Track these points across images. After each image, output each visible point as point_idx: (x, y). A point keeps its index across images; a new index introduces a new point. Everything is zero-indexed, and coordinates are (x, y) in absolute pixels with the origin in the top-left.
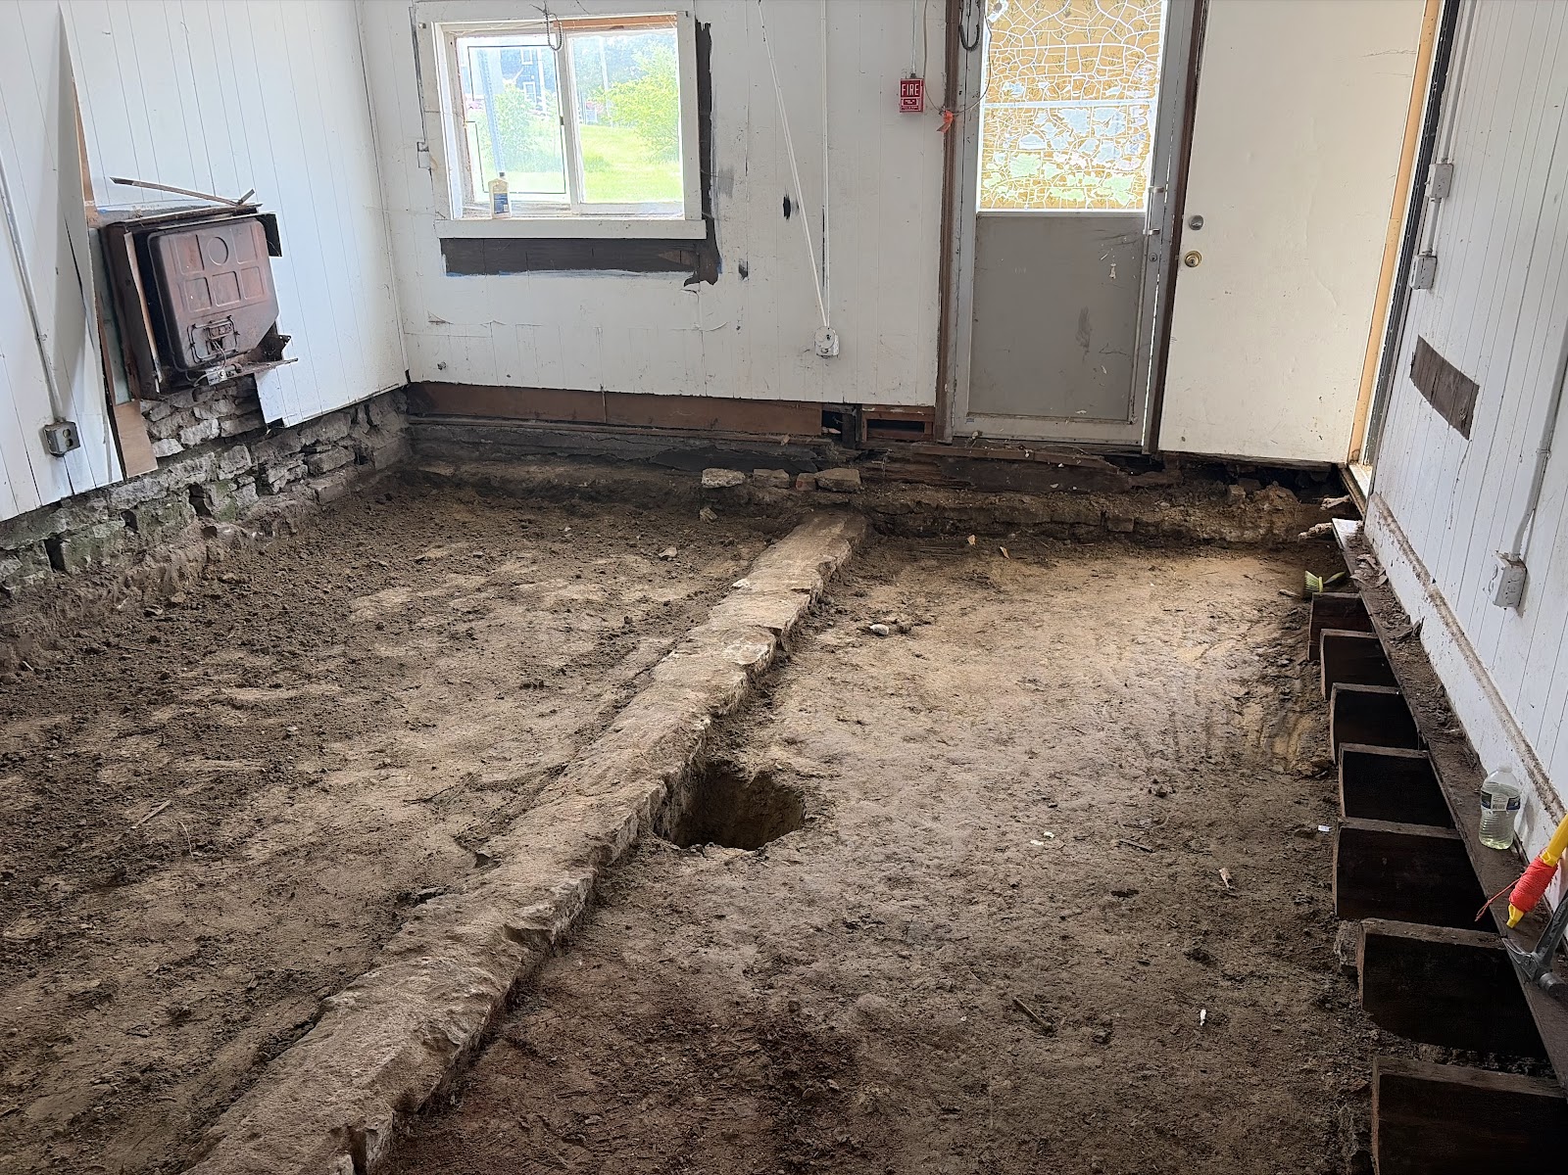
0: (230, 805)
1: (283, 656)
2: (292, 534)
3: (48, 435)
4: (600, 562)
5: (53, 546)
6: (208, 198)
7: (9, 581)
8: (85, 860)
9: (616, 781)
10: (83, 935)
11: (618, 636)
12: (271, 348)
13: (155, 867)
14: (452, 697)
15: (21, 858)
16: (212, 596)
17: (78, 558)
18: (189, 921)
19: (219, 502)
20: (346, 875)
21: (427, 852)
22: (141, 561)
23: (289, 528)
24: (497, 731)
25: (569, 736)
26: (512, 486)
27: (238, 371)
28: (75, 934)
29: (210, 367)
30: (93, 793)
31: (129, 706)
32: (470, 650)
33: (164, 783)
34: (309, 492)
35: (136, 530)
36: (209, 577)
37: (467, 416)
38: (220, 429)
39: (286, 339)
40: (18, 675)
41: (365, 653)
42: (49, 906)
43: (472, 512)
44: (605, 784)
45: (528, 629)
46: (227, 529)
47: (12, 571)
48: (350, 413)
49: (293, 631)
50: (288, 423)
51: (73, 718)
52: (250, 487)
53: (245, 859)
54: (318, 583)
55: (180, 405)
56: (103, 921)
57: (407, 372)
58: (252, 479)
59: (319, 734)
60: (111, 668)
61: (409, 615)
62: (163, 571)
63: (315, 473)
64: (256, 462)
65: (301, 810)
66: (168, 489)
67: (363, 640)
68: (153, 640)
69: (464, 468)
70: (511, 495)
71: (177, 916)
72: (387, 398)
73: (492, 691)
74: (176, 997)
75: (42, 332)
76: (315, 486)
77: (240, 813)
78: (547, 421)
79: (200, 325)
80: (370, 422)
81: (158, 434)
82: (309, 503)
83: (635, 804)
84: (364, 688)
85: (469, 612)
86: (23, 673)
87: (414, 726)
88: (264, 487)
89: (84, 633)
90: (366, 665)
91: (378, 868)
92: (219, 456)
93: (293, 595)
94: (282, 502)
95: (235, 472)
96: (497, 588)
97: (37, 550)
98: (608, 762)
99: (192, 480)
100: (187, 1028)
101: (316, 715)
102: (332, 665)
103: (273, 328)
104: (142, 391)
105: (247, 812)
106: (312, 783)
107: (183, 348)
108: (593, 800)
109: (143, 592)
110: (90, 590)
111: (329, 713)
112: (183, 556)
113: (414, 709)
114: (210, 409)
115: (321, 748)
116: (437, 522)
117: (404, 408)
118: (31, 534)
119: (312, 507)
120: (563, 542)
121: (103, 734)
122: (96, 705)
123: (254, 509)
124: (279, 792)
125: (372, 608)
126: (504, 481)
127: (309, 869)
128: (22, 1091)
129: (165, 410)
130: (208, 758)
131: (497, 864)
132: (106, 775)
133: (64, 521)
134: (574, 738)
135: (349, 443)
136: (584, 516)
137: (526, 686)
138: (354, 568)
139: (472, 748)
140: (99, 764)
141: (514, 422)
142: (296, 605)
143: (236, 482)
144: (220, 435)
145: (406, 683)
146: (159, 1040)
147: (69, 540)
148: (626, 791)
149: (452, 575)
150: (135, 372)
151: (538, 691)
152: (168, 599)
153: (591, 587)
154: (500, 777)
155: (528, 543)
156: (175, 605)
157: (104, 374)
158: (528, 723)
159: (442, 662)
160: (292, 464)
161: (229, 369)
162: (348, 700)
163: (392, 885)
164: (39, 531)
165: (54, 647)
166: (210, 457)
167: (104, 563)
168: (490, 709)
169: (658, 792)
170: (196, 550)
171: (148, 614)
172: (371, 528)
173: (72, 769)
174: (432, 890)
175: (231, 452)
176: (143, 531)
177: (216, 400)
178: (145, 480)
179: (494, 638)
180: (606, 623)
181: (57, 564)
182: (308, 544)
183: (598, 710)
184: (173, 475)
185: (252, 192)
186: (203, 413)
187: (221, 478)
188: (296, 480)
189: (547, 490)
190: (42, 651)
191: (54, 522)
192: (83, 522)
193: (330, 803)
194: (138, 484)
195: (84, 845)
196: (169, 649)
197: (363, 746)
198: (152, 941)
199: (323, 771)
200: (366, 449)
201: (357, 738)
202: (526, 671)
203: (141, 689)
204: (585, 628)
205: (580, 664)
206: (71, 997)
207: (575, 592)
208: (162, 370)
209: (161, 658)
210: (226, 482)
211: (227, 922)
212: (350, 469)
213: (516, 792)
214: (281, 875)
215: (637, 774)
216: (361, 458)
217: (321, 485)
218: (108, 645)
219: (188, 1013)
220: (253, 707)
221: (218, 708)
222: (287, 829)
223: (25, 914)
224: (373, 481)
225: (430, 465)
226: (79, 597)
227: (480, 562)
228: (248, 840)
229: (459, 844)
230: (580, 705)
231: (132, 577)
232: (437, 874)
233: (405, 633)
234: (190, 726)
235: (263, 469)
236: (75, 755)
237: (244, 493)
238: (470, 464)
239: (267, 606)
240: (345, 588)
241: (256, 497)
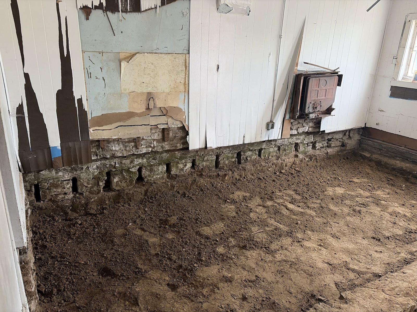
0: (276, 238)
1: (303, 198)
2: (317, 162)
3: (268, 124)
4: (413, 202)
5: (260, 151)
6: (326, 69)
7: (248, 157)
8: (240, 237)
9: (398, 293)
10: (232, 259)
11: (413, 233)
12: (329, 111)
13: (253, 248)
14: (348, 231)
15: (227, 230)
16: (292, 174)
17: (264, 155)
18: (256, 269)
19: (301, 149)
20: (299, 278)
21: (325, 283)
22: (278, 159)
23: (317, 160)
24: (359, 250)
25: (384, 264)
26: (388, 166)
27: (318, 116)
28: (230, 258)
29: (311, 114)
30: (247, 219)
31: (263, 197)
32: (358, 217)
33: (263, 224)
34: (325, 151)
35: (279, 151)
36: (292, 168)
37: (381, 141)
38: (308, 130)
39: (333, 109)
40: (243, 179)
41: (326, 205)
42: (228, 246)
43: (372, 170)
44: (394, 292)
45: (380, 218)
46: (301, 156)
47: (250, 155)
48: (344, 132)
49: (308, 191)
50: (326, 132)
51: (250, 195)
52: (310, 146)
53: (275, 257)
54: (319, 178)
55: (300, 122)
56: (238, 257)
57: (366, 123)
58: (312, 144)
59: (306, 227)
60: (262, 185)
61: (343, 198)
62: (282, 163)
63: (329, 146)
64: (314, 140)
65: (293, 249)
66: (290, 143)
67: (327, 201)
68: (274, 181)
69: (374, 156)
70: (387, 168)
71: (254, 266)
72: (357, 130)
73: (362, 235)
74: (246, 291)
75: (275, 99)
76: (328, 150)
77: (278, 242)
78: (408, 148)
79: (312, 103)
80: (349, 135)
81: (293, 128)
82: (324, 154)
83: (404, 307)
84: (322, 217)
85: (362, 204)
86: (244, 179)
87: (334, 236)
88: (314, 147)
89: (260, 173)
90: (325, 210)
91: (309, 281)
92: (305, 137)
93: (312, 180)
94: (318, 152)
95: (308, 142)
96: (373, 199)
97: (256, 151)
98: (397, 284)
99: (297, 142)
100: (245, 302)
101: (306, 220)
102: (315, 206)
103: (331, 106)
104: (293, 117)
105: (280, 243)
106: (299, 242)
107: (306, 108)
108: (387, 296)
109: (276, 167)
110: (264, 164)
111: (310, 221)
112: (288, 161)
113: (335, 230)
114: (307, 124)
115: (305, 231)
116: (360, 170)
117: (361, 133)
118: (256, 147)
119: (325, 156)
120: (401, 190)
121: (255, 203)
122: (256, 194)
123: (309, 153)
124: (289, 240)
125: (332, 192)
126: (386, 163)
127: (290, 270)
128: (205, 297)
129: (296, 122)
130: (276, 221)
131: (346, 303)
132: (252, 215)
133: (264, 145)
134: (386, 266)
135: (341, 140)
136: (411, 183)
137: (374, 238)
138: (331, 177)
139: (349, 252)
140: (251, 211)
141: (396, 146)
142: (312, 183)
143: (307, 144)
144: (308, 131)
145: (335, 220)
146: (238, 302)
147: (264, 150)
148: (401, 299)
149: (360, 189)
150: (293, 112)
151: (377, 241)
152: (281, 171)
153: (407, 210)
154: (356, 268)
155: (388, 186)
156: (282, 173)
157: (285, 112)
158: (371, 252)
159: (348, 218)
160: (323, 143)
161: (316, 115)
162: (317, 219)
163: (311, 289)
164: (258, 147)
165: (252, 175)
166: (303, 137)
167: (270, 158)
168: (359, 241)
169: (414, 306)
170: (291, 160)
171: (275, 173)
172: (339, 166)
173: (245, 210)
174: (323, 299)
175: (309, 136)
176: (281, 152)
177: (310, 122)
178: (286, 139)
179: (367, 216)
180: (409, 226)
181: (260, 155)
182: (320, 166)
183: (397, 259)
184: (293, 139)
185: (339, 68)
186: (305, 125)
187: (304, 143)
188: (323, 147)
189: (401, 170)
190: (250, 175)
191: (262, 145)
192: (268, 146)
193: (301, 251)
194: (284, 140)
195: (241, 233)
196: (276, 184)
197: (317, 236)
198: (246, 270)
199: (303, 239)
200: (346, 143)
201: (316, 232)
202: (375, 232)
203: (267, 194)
204: (401, 225)
205: (395, 238)
206: (223, 276)
207: (401, 210)
208: (299, 113)
209: (274, 186)
210: (305, 144)
211: (265, 274)
212: (339, 147)
213: (360, 276)
214: (282, 267)
215: (407, 294)
216: (343, 145)
217: (330, 150)
218: (264, 178)
219: (247, 298)
220: (291, 211)
221: (283, 207)
222: (288, 254)
223: (223, 246)
224: (344, 152)
225: (363, 152)
226: (262, 165)
227: (370, 188)
228: (277, 251)
229: (336, 286)
230: (392, 254)
231: (274, 163)
232: (326, 293)
233: (340, 204)
234: (274, 210)
235: (315, 143)
236: (247, 206)
237: (308, 148)
238: (376, 155)
239: (304, 181)
240: (326, 183)
241: (311, 149)
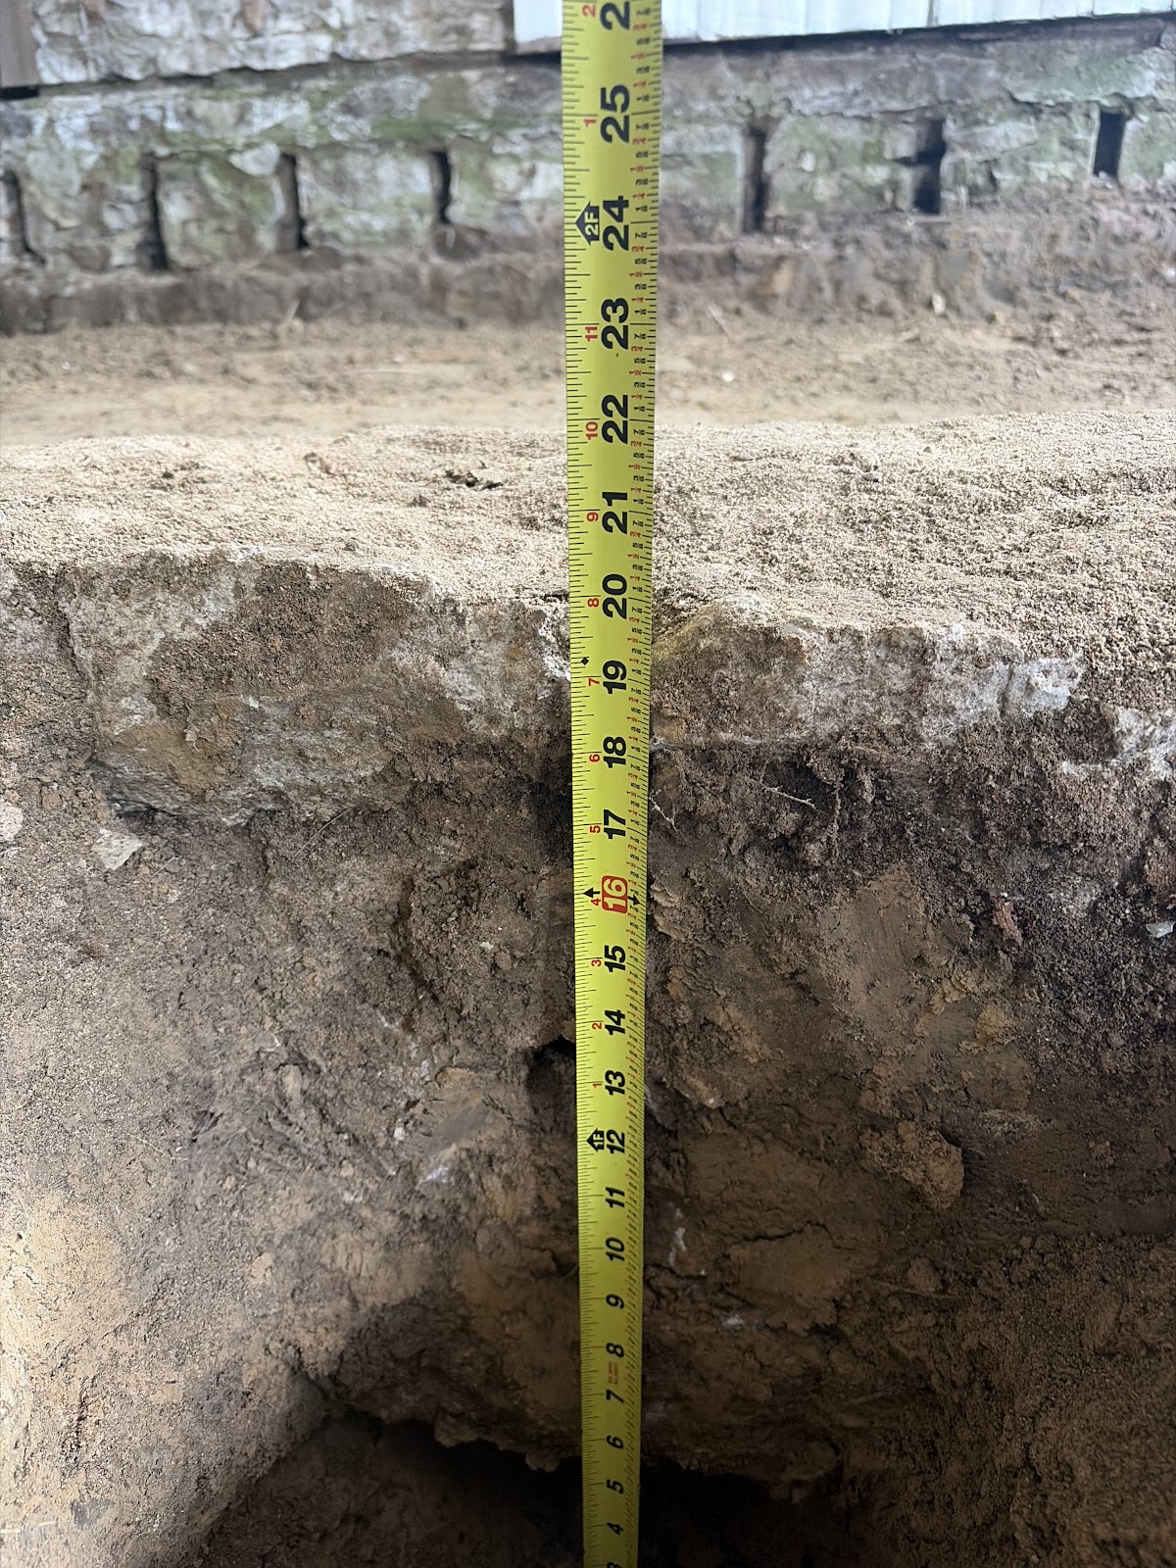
7: (1004, 161)
133: (1151, 75)
181: (1107, 160)
